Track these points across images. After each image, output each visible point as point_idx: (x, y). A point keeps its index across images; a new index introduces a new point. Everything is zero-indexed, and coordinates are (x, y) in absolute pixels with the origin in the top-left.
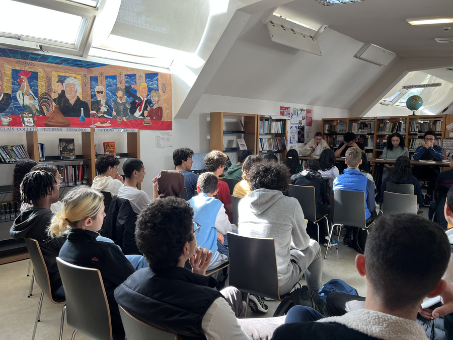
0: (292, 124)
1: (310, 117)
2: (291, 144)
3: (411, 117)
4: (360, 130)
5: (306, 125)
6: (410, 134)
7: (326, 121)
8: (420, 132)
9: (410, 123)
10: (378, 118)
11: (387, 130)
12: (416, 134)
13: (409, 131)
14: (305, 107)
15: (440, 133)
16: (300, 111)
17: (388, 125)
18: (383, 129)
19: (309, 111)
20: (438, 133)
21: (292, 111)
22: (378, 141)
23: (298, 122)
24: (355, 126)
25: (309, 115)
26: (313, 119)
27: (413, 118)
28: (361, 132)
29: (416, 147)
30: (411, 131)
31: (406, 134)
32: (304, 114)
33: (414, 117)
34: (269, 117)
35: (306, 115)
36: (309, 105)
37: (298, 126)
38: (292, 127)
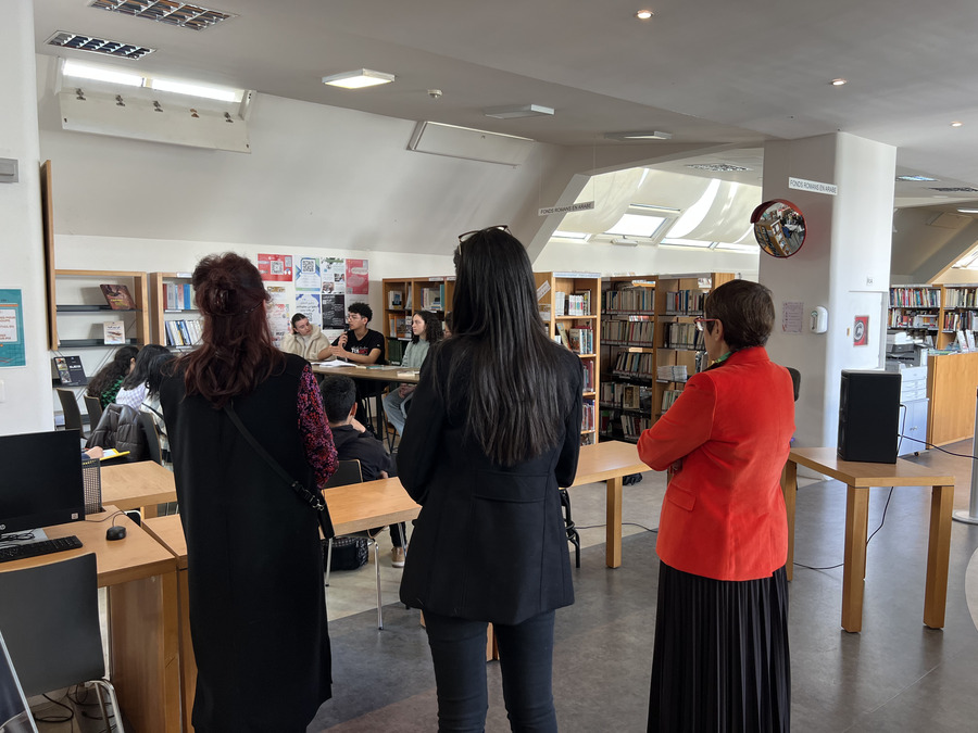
0: (298, 289)
1: (360, 276)
4: (432, 304)
5: (349, 292)
7: (391, 285)
14: (343, 254)
16: (326, 264)
19: (352, 264)
21: (296, 263)
23: (320, 286)
24: (428, 295)
25: (356, 271)
26: (370, 279)
32: (342, 269)
35: (347, 271)
36: (355, 247)
37: (320, 293)
38: (301, 296)
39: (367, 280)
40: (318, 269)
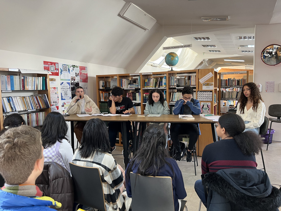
0: (61, 80)
1: (84, 74)
2: (63, 101)
3: (170, 72)
4: (129, 86)
5: (81, 81)
6: (170, 89)
7: (100, 78)
8: (178, 86)
9: (169, 78)
10: (143, 74)
11: (151, 85)
12: (175, 88)
13: (169, 86)
14: (78, 64)
15: (194, 86)
16: (72, 68)
17: (152, 80)
18: (147, 84)
19: (83, 68)
20: (192, 86)
21: (60, 67)
22: (144, 95)
23: (70, 78)
24: (125, 82)
25: (83, 72)
26: (88, 76)
27: (171, 74)
28: (130, 87)
29: (176, 100)
30: (171, 86)
31: (167, 88)
32: (77, 70)
33: (172, 72)
34: (17, 70)
35: (80, 72)
36: (83, 61)
37: (70, 82)
38: (63, 83)
39: (87, 76)
40: (69, 70)
